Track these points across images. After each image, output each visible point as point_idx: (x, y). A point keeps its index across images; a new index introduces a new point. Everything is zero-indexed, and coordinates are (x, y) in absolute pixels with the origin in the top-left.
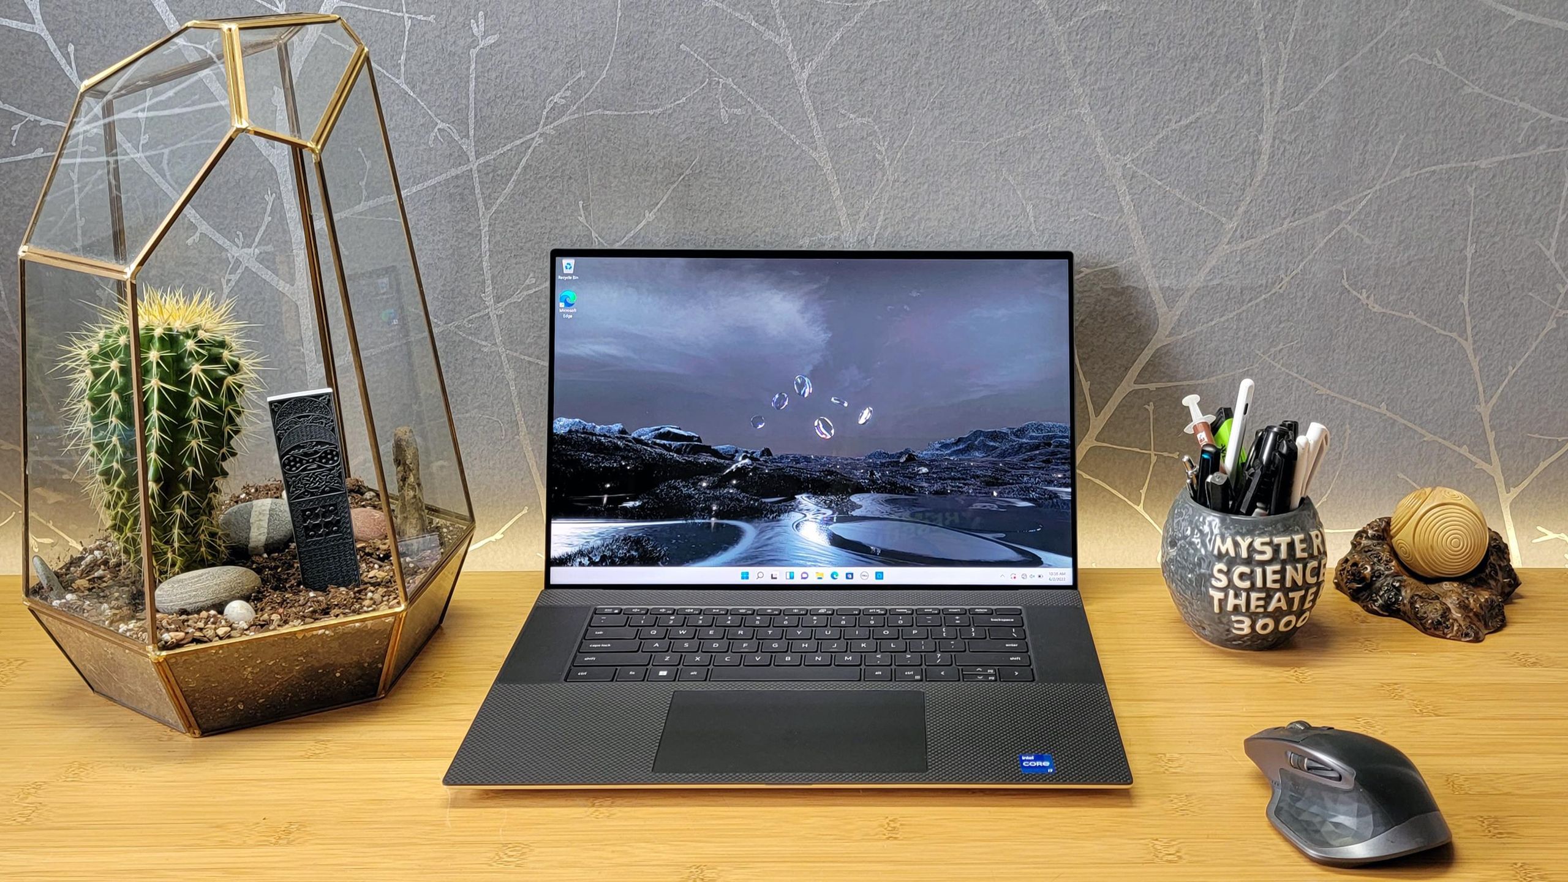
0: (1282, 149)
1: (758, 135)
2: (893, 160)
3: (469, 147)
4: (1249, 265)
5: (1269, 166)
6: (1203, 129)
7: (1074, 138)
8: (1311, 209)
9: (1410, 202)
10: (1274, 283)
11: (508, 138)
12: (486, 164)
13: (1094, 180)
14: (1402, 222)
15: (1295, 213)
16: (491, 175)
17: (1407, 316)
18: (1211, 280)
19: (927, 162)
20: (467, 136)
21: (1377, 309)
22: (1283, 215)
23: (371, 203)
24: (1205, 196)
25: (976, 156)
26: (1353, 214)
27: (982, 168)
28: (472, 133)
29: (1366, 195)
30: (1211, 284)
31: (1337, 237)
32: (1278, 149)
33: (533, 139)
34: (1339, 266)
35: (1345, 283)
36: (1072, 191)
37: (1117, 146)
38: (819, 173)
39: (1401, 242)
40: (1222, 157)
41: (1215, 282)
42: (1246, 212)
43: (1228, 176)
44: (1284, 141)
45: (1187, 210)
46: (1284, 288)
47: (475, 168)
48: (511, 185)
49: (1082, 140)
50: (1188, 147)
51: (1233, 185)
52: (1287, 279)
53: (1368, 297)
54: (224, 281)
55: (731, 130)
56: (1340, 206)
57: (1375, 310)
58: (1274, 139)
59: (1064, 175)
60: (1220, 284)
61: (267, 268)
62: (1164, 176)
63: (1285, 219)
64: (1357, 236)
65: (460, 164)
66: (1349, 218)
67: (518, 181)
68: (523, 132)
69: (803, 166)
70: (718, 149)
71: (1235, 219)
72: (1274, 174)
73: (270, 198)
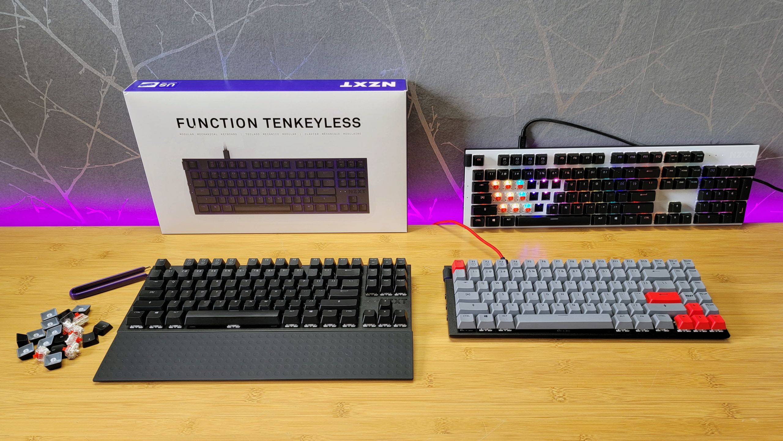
0: (631, 22)
1: (359, 17)
2: (429, 29)
3: (212, 24)
4: (606, 81)
5: (623, 30)
6: (591, 11)
7: (523, 16)
8: (641, 53)
9: (694, 48)
10: (617, 91)
11: (231, 19)
12: (221, 33)
13: (532, 39)
14: (687, 58)
15: (633, 55)
16: (224, 39)
17: (681, 106)
18: (586, 89)
19: (446, 30)
20: (210, 18)
21: (667, 102)
22: (627, 56)
23: (167, 53)
24: (588, 47)
25: (471, 27)
26: (663, 55)
27: (474, 33)
28: (212, 17)
29: (671, 45)
30: (586, 91)
31: (653, 66)
32: (629, 21)
33: (244, 20)
34: (651, 82)
35: (653, 90)
36: (520, 45)
37: (545, 21)
38: (390, 37)
39: (684, 69)
40: (599, 26)
41: (588, 90)
42: (608, 55)
43: (601, 36)
44: (632, 17)
45: (578, 54)
46: (622, 92)
47: (216, 35)
48: (235, 44)
49: (527, 18)
50: (581, 21)
51: (603, 41)
52: (624, 88)
53: (663, 97)
54: (101, 92)
55: (345, 14)
56: (657, 51)
57: (666, 103)
58: (628, 15)
59: (517, 36)
60: (591, 91)
61: (121, 85)
62: (568, 36)
63: (627, 58)
64: (663, 66)
65: (208, 33)
66: (660, 57)
67: (238, 42)
68: (238, 16)
69: (382, 33)
70: (339, 24)
71: (602, 58)
72: (625, 34)
73: (116, 51)
